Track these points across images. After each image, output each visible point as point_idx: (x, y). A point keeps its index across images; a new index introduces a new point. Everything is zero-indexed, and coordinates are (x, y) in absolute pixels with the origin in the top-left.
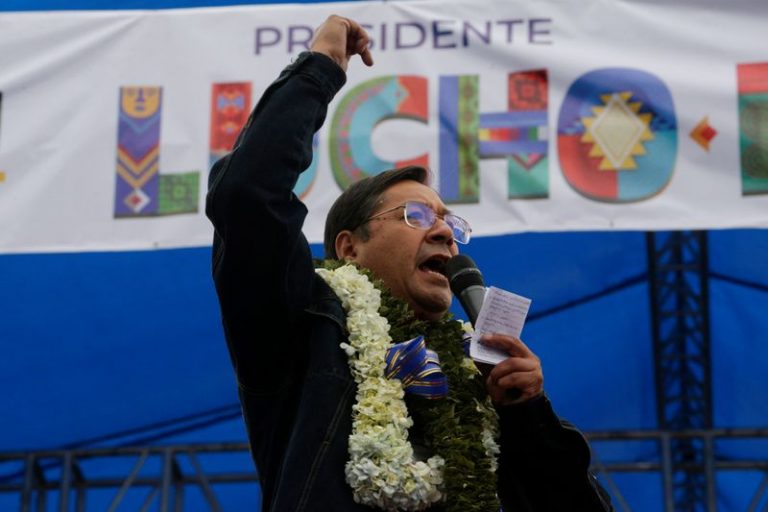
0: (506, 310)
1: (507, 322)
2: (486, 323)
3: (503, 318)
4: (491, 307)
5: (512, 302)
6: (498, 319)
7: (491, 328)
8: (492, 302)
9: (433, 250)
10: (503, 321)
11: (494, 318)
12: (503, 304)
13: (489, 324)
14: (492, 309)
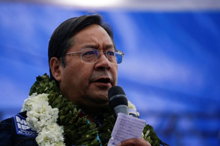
0: (130, 126)
1: (131, 133)
2: (118, 133)
3: (128, 131)
4: (120, 124)
5: (133, 121)
6: (125, 131)
7: (121, 136)
8: (121, 122)
9: (98, 75)
10: (129, 132)
11: (123, 130)
12: (128, 123)
13: (120, 134)
14: (121, 126)
